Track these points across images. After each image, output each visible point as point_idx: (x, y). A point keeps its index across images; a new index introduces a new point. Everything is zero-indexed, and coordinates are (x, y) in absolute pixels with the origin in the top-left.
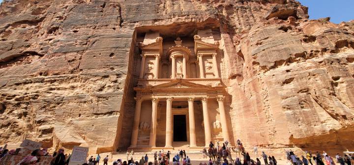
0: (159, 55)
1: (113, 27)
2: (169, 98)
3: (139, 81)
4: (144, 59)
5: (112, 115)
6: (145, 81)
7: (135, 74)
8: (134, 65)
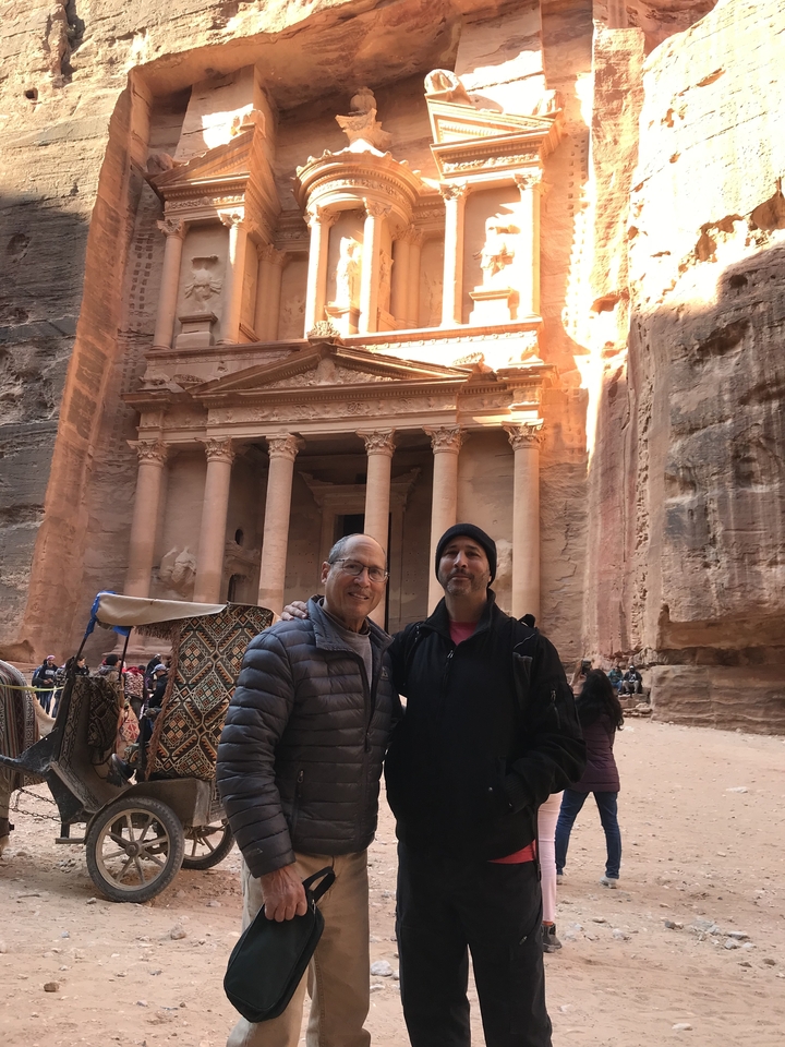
0: (241, 211)
1: (27, 88)
2: (278, 436)
3: (152, 363)
4: (173, 244)
5: (16, 522)
6: (178, 360)
7: (139, 325)
8: (135, 280)
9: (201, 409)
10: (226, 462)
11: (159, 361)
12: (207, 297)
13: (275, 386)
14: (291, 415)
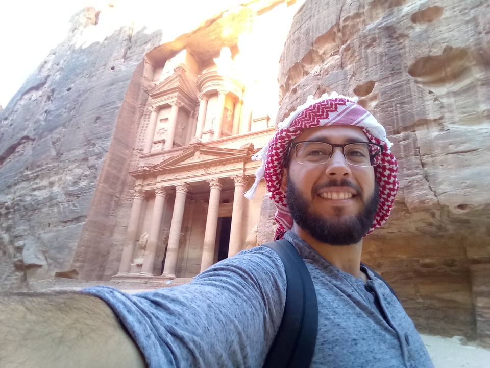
1: (112, 66)
2: (179, 184)
3: (142, 160)
4: (154, 114)
5: (79, 223)
6: (150, 158)
7: (141, 146)
8: (142, 130)
9: (155, 176)
10: (162, 196)
11: (144, 159)
12: (163, 133)
13: (180, 164)
14: (184, 174)
